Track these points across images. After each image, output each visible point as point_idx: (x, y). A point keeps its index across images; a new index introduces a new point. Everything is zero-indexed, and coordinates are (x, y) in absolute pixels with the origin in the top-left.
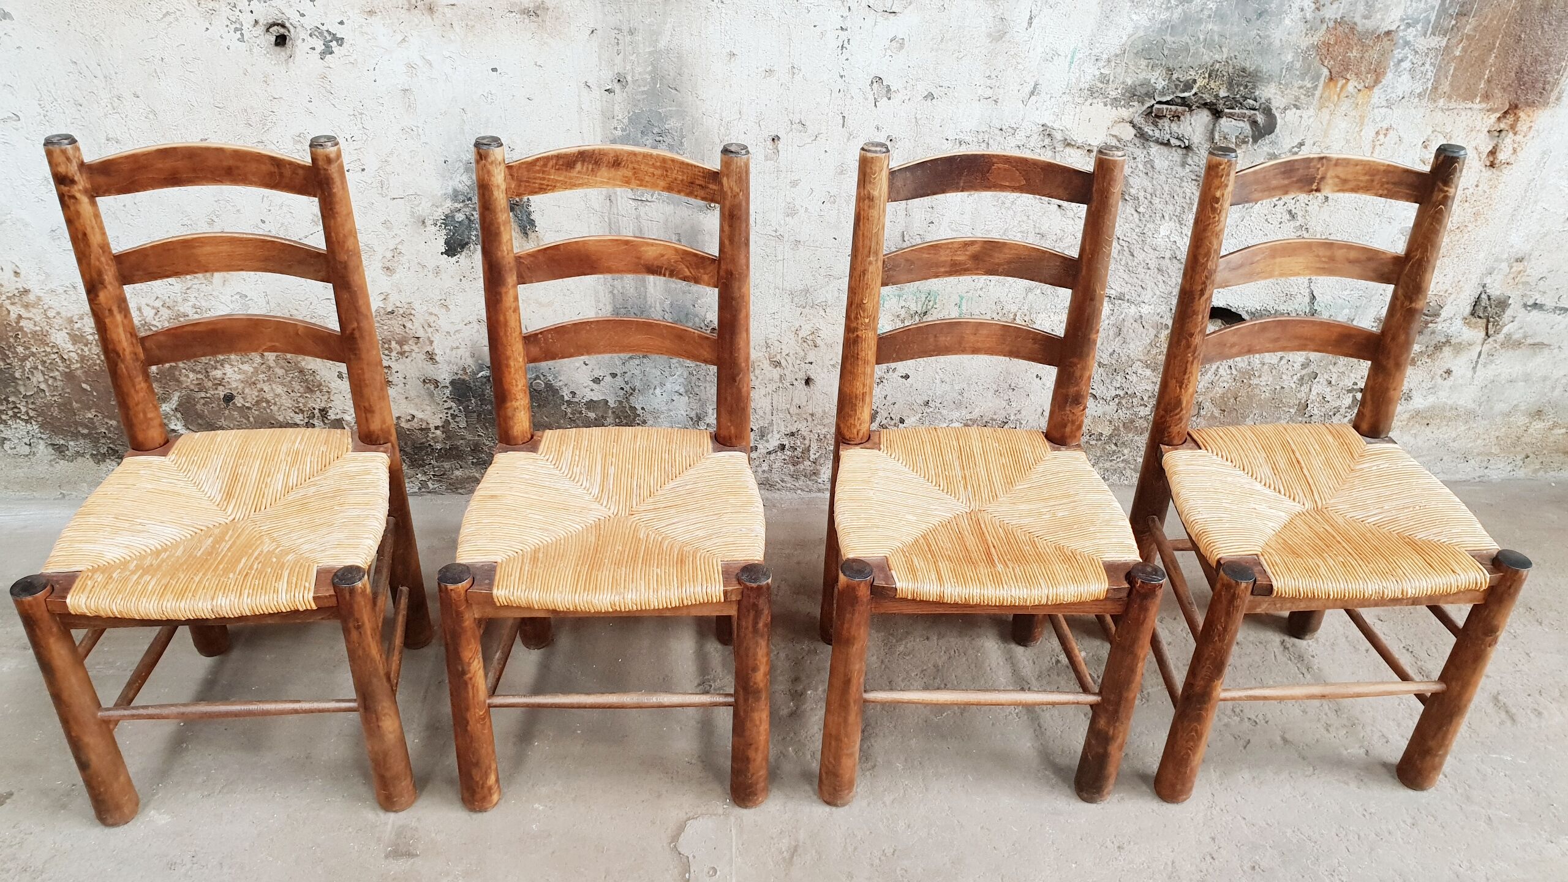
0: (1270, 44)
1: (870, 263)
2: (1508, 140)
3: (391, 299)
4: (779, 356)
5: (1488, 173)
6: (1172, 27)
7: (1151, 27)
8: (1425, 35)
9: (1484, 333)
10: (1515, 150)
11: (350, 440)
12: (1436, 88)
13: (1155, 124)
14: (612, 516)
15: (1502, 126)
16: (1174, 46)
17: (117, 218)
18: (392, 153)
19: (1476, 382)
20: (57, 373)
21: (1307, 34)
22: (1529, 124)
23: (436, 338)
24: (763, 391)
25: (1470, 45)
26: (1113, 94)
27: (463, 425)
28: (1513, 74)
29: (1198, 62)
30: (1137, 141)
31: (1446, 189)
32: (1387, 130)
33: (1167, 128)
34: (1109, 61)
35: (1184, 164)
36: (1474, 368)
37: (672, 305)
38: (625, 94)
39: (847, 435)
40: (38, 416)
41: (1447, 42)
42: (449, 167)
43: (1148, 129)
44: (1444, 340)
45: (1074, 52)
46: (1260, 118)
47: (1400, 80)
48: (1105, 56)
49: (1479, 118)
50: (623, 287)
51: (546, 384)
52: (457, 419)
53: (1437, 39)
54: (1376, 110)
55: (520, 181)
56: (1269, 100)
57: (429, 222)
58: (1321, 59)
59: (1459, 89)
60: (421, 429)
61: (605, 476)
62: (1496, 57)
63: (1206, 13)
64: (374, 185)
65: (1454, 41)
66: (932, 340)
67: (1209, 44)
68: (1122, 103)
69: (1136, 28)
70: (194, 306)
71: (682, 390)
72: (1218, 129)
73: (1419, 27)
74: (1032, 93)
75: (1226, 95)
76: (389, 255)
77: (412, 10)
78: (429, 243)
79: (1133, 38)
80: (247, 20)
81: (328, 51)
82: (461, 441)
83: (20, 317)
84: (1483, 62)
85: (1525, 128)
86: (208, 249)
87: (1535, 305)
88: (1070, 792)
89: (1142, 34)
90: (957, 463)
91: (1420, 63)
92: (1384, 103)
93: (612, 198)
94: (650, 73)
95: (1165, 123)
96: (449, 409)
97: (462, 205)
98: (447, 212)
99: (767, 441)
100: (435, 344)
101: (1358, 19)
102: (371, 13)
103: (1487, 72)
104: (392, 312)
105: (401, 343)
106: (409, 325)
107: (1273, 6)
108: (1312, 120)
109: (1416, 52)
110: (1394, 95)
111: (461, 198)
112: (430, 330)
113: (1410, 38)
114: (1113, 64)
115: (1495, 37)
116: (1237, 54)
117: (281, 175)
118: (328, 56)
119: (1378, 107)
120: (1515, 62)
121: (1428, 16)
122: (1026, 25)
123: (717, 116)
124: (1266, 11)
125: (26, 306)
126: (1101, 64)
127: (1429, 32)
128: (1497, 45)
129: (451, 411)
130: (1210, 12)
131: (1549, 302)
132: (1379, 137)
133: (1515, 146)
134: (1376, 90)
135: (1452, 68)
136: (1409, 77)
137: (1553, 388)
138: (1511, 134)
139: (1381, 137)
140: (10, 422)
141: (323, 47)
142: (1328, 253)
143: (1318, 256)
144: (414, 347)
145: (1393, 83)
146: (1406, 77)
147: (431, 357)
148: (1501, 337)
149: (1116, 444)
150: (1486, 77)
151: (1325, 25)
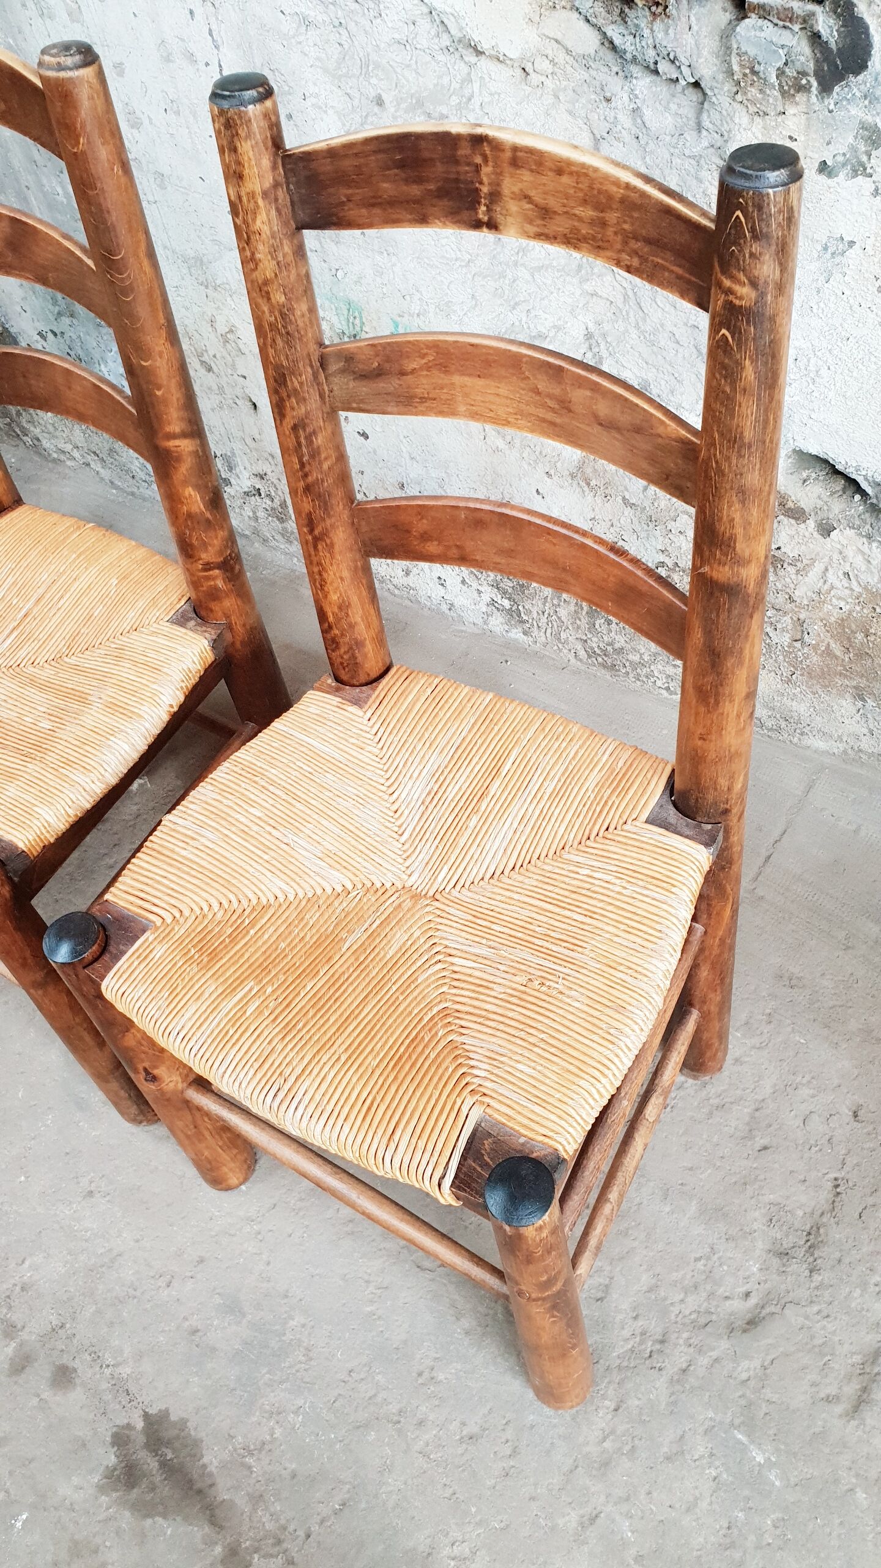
13: (623, 18)
33: (646, 32)
35: (699, 126)
43: (617, 34)
46: (827, 26)
72: (734, 44)
95: (642, 22)
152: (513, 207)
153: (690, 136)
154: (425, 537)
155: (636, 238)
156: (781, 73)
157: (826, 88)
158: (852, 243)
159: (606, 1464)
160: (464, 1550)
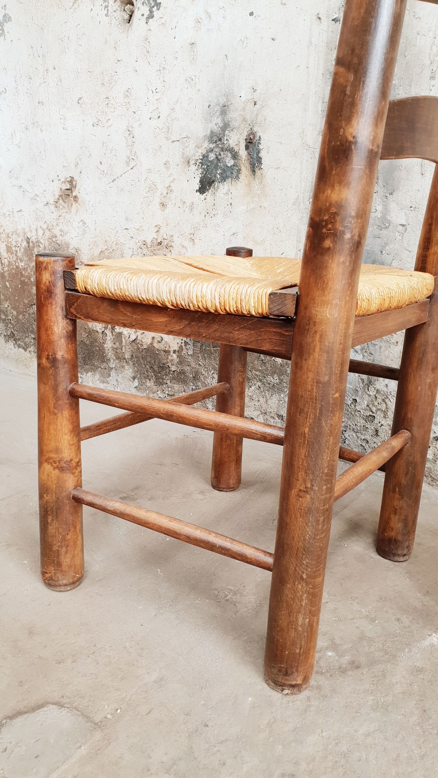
3: (161, 231)
18: (177, 101)
27: (190, 352)
42: (211, 110)
52: (188, 347)
57: (192, 162)
60: (165, 351)
64: (163, 131)
76: (165, 192)
78: (190, 182)
81: (150, 15)
82: (188, 368)
97: (214, 145)
98: (204, 152)
104: (160, 243)
111: (215, 138)
118: (151, 20)
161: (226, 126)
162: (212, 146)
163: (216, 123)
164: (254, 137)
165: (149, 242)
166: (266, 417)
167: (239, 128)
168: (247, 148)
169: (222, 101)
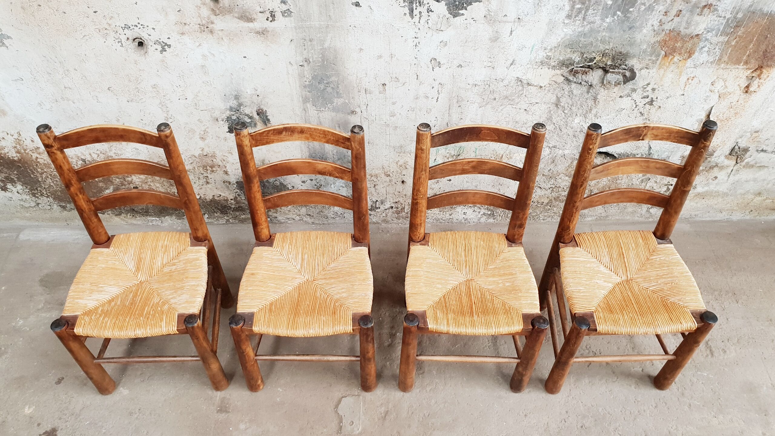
0: (635, 41)
1: (422, 174)
2: (756, 83)
3: (205, 150)
4: (389, 172)
5: (744, 96)
6: (585, 34)
7: (573, 34)
8: (716, 36)
9: (735, 162)
10: (759, 86)
11: (189, 239)
12: (720, 59)
13: (574, 75)
14: (306, 281)
15: (754, 75)
16: (585, 43)
17: (74, 119)
18: (199, 92)
19: (729, 182)
20: (57, 179)
21: (654, 36)
22: (767, 75)
23: (228, 166)
24: (382, 186)
25: (740, 40)
26: (553, 64)
27: (243, 198)
28: (761, 53)
29: (597, 50)
30: (565, 82)
31: (705, 143)
32: (693, 78)
33: (580, 77)
34: (551, 49)
35: (588, 92)
36: (729, 176)
37: (337, 152)
38: (309, 67)
39: (414, 238)
40: (52, 195)
41: (728, 39)
42: (227, 97)
43: (571, 78)
44: (715, 165)
45: (533, 46)
46: (628, 74)
47: (702, 56)
48: (549, 48)
49: (742, 72)
50: (314, 145)
51: (280, 183)
52: (240, 196)
53: (723, 37)
54: (688, 69)
55: (256, 141)
56: (633, 66)
57: (219, 120)
58: (661, 47)
59: (732, 59)
60: (224, 200)
61: (303, 259)
62: (753, 45)
63: (602, 28)
64: (192, 105)
65: (732, 38)
66: (453, 199)
67: (603, 42)
68: (558, 67)
69: (566, 35)
70: (115, 153)
71: (344, 185)
72: (606, 79)
73: (714, 32)
74: (512, 64)
75: (611, 64)
76: (202, 133)
77: (203, 33)
78: (221, 128)
79: (564, 40)
80: (124, 38)
81: (163, 50)
82: (243, 205)
83: (37, 158)
84: (746, 47)
85: (765, 77)
86: (116, 166)
87: (762, 150)
88: (508, 387)
89: (569, 37)
90: (463, 254)
91: (713, 48)
92: (693, 66)
93: (306, 110)
94: (321, 58)
95: (580, 76)
96: (237, 192)
98: (228, 115)
99: (385, 205)
100: (227, 168)
101: (682, 29)
102: (183, 34)
103: (748, 52)
104: (206, 155)
105: (212, 167)
106: (214, 160)
107: (638, 24)
108: (655, 73)
109: (711, 44)
110: (698, 63)
112: (224, 162)
113: (708, 37)
114: (553, 51)
115: (754, 36)
116: (617, 45)
117: (146, 139)
118: (164, 53)
119: (689, 68)
120: (763, 47)
121: (719, 27)
122: (509, 34)
123: (355, 75)
124: (633, 26)
125: (39, 154)
126: (547, 51)
127: (719, 35)
128: (755, 40)
129: (238, 193)
130: (604, 28)
131: (769, 149)
132: (689, 81)
133: (759, 84)
134: (689, 60)
135: (730, 50)
136: (707, 55)
137: (768, 184)
138: (758, 79)
139: (690, 81)
140: (40, 197)
141: (161, 49)
142: (646, 165)
143: (641, 166)
144: (218, 169)
145: (698, 57)
146: (705, 54)
147: (226, 173)
148: (744, 163)
149: (550, 206)
150: (747, 54)
151: (664, 32)
152: (649, 136)
153: (586, 94)
154: (597, 202)
155: (678, 137)
156: (615, 82)
157: (625, 83)
158: (624, 109)
159: (683, 394)
160: (674, 427)
161: (240, 105)
162: (233, 113)
163: (234, 103)
164: (262, 110)
165: (197, 155)
166: (300, 216)
167: (250, 106)
168: (258, 114)
169: (235, 93)
